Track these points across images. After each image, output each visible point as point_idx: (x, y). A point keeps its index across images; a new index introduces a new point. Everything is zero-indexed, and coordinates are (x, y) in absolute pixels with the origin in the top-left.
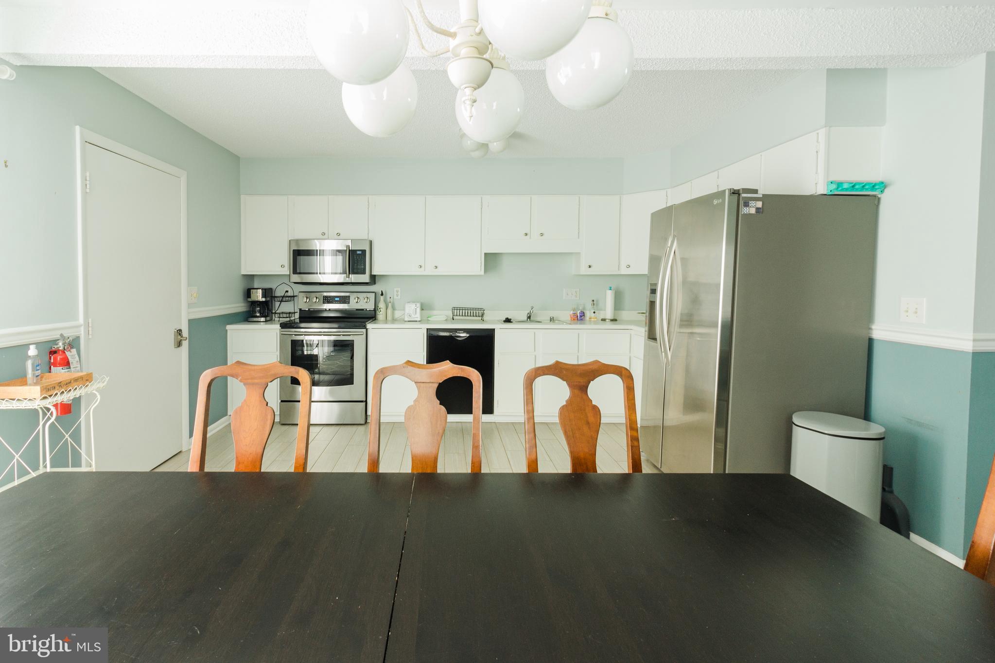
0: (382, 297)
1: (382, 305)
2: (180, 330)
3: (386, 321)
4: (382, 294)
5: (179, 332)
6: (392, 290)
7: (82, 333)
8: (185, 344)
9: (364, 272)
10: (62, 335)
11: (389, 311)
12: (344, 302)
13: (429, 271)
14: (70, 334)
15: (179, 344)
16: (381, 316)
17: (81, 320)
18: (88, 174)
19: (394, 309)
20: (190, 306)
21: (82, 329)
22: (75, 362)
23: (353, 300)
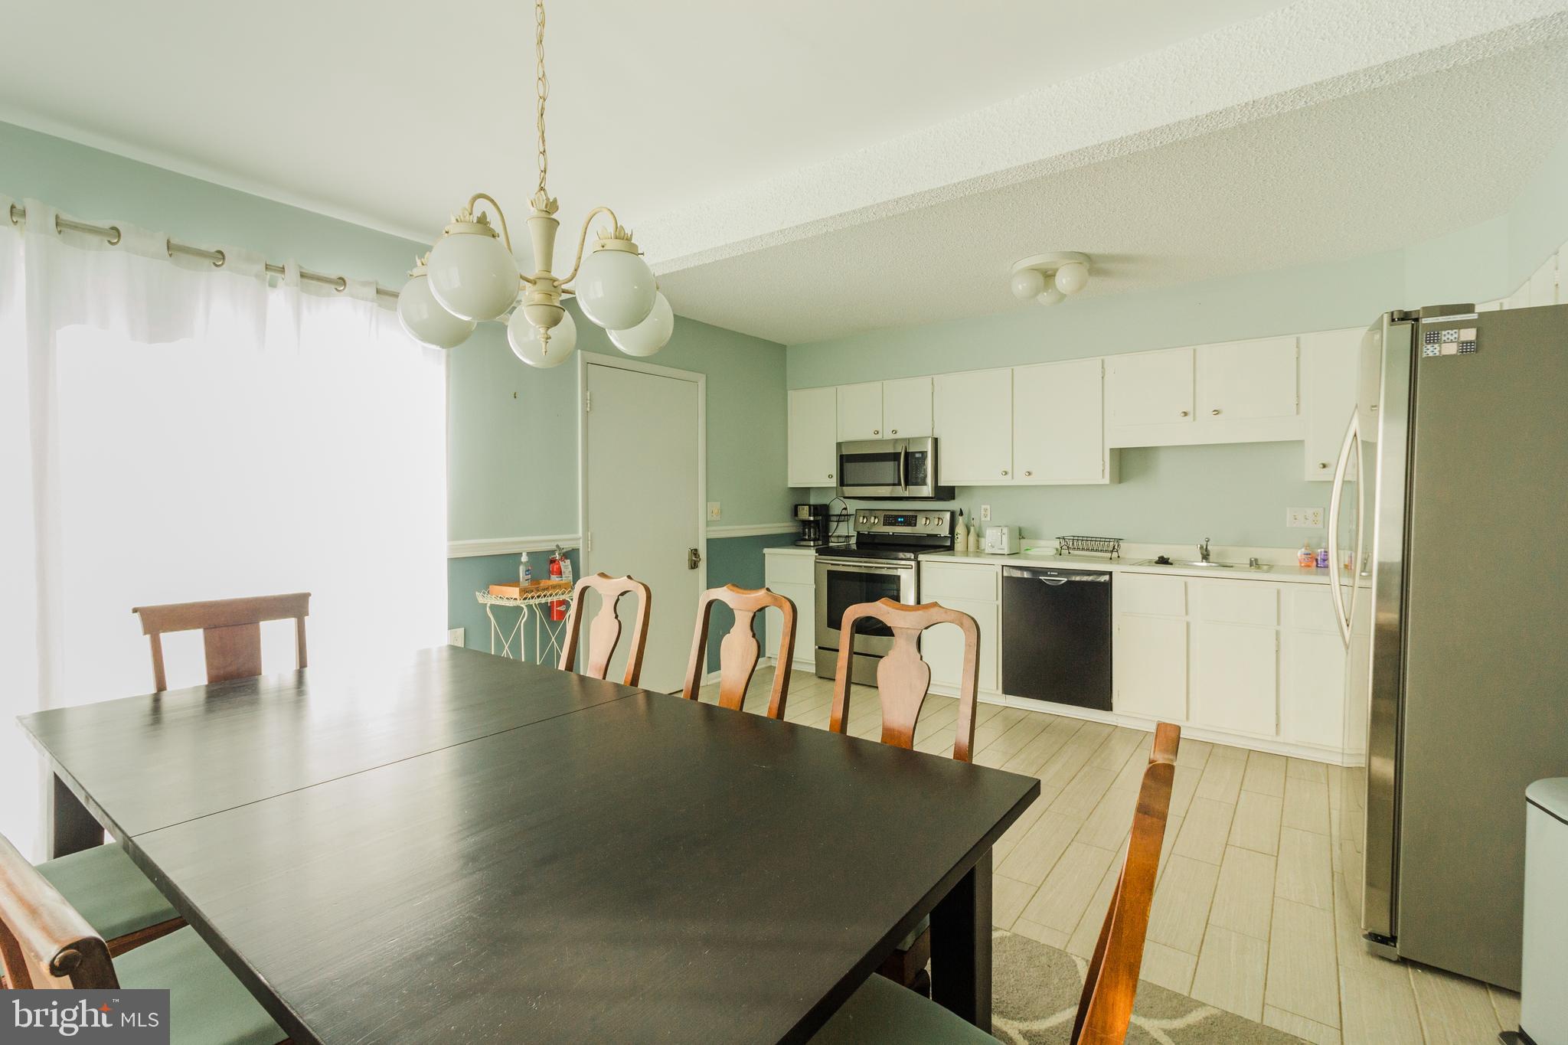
0: (960, 518)
1: (960, 530)
2: (696, 550)
3: (966, 553)
4: (961, 514)
5: (695, 552)
6: (979, 510)
7: (580, 545)
8: (703, 565)
9: (924, 483)
10: (558, 546)
11: (972, 538)
12: (910, 525)
13: (1021, 480)
14: (567, 546)
15: (694, 565)
16: (959, 545)
17: (580, 534)
18: (588, 394)
19: (979, 535)
20: (708, 523)
21: (581, 541)
22: (567, 572)
23: (921, 520)
